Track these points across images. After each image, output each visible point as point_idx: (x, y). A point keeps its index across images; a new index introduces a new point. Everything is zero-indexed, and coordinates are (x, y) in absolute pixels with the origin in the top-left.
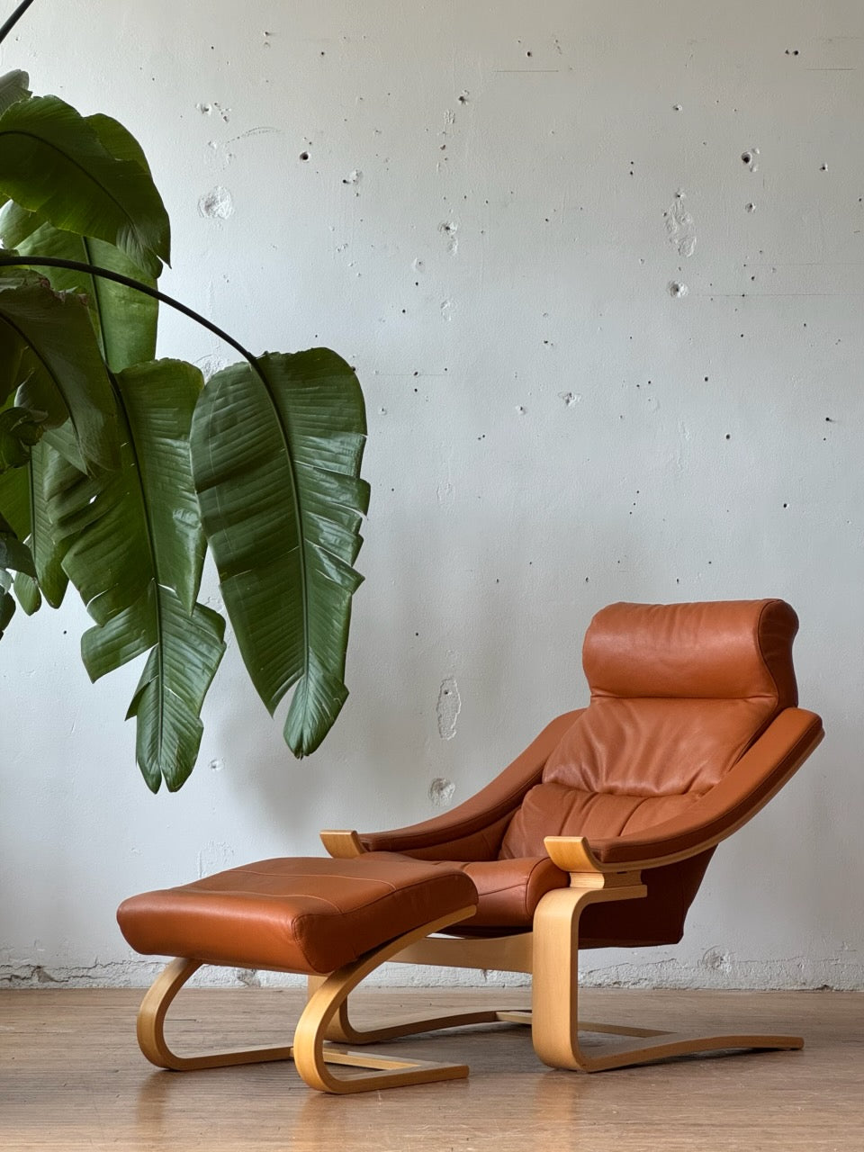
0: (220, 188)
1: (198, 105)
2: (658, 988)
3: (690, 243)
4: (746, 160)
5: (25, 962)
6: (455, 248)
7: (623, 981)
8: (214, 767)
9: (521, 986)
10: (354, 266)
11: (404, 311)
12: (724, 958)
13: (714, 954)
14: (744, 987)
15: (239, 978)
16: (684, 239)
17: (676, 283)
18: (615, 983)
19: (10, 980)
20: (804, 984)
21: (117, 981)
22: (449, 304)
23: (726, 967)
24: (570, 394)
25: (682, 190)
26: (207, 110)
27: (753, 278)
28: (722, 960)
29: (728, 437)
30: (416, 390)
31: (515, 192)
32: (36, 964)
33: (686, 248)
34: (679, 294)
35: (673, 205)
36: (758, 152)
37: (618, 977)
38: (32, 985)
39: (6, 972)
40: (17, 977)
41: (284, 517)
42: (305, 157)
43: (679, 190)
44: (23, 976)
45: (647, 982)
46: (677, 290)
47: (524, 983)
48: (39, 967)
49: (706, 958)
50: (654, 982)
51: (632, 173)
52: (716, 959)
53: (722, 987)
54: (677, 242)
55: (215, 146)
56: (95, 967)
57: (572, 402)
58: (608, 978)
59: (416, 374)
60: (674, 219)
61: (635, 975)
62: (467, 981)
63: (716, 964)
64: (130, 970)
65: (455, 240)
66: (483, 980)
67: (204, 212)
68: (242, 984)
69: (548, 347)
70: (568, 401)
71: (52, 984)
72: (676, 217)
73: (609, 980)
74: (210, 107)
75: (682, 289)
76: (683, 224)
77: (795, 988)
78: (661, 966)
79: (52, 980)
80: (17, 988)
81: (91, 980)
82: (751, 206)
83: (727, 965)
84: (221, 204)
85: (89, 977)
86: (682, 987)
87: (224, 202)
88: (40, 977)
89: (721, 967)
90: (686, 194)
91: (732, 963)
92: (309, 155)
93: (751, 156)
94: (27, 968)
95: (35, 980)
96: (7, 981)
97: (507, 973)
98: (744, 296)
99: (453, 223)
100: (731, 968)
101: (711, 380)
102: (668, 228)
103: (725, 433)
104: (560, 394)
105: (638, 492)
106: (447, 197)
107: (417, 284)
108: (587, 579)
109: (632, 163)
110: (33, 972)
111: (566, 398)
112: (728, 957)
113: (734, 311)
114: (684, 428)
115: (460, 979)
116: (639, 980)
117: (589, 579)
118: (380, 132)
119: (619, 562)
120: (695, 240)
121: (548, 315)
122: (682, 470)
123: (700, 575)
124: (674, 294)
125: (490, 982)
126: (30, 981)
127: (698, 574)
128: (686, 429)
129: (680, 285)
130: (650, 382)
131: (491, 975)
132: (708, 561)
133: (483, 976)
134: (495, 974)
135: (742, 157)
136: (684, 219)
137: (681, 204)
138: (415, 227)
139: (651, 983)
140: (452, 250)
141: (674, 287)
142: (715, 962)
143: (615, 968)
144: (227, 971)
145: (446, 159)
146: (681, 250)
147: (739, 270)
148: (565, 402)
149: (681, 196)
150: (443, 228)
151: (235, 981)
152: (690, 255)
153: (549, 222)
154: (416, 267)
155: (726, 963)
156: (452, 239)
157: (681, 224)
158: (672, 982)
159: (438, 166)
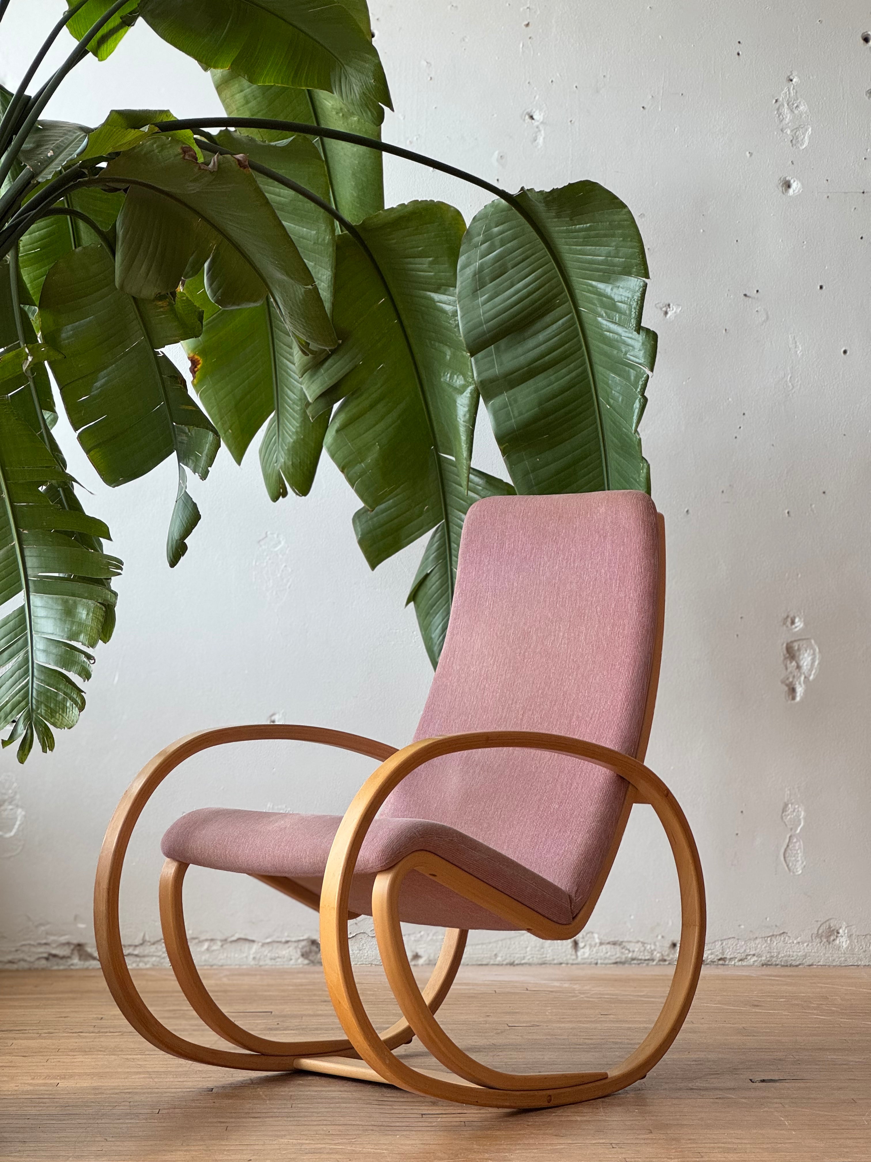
2: (767, 965)
3: (804, 134)
4: (866, 39)
5: (63, 939)
6: (540, 140)
7: (728, 957)
9: (616, 963)
12: (841, 931)
13: (830, 927)
14: (863, 963)
15: (303, 955)
16: (797, 129)
17: (787, 179)
18: (720, 960)
19: (47, 959)
23: (843, 941)
24: (669, 305)
25: (795, 73)
28: (838, 933)
29: (845, 352)
31: (608, 76)
32: (75, 941)
33: (800, 139)
34: (791, 191)
35: (786, 90)
37: (723, 953)
38: (72, 965)
39: (44, 951)
40: (55, 956)
41: (574, 374)
43: (792, 74)
44: (61, 955)
45: (755, 958)
46: (789, 186)
47: (618, 960)
48: (80, 945)
49: (820, 931)
50: (764, 958)
51: (738, 54)
52: (832, 933)
53: (838, 963)
54: (789, 132)
56: (141, 944)
57: (670, 313)
58: (712, 954)
60: (786, 105)
61: (742, 950)
62: (555, 957)
63: (832, 938)
65: (540, 131)
66: (574, 957)
68: (306, 962)
70: (666, 313)
71: (94, 964)
72: (788, 104)
73: (713, 956)
75: (794, 185)
76: (796, 112)
78: (771, 940)
79: (95, 958)
80: (55, 968)
81: (138, 959)
83: (843, 939)
85: (137, 956)
86: (794, 963)
88: (81, 956)
89: (837, 942)
90: (799, 77)
91: (850, 936)
94: (66, 947)
95: (75, 959)
96: (44, 962)
97: (601, 947)
98: (863, 193)
99: (537, 112)
100: (848, 942)
101: (826, 288)
102: (779, 116)
103: (841, 348)
104: (657, 305)
105: (744, 414)
106: (531, 81)
107: (498, 180)
108: (687, 511)
109: (739, 42)
110: (73, 950)
111: (664, 309)
112: (844, 931)
113: (853, 210)
114: (796, 343)
115: (548, 956)
116: (747, 955)
117: (690, 511)
118: (456, 7)
119: (723, 492)
120: (810, 130)
121: (644, 215)
122: (792, 389)
123: (813, 506)
124: (786, 190)
125: (582, 959)
126: (69, 960)
127: (811, 505)
128: (798, 344)
129: (792, 181)
130: (757, 291)
131: (582, 950)
132: (822, 491)
133: (574, 952)
134: (587, 950)
135: (862, 37)
136: (797, 106)
137: (794, 89)
138: (495, 116)
139: (760, 959)
140: (537, 141)
141: (785, 183)
142: (830, 936)
143: (720, 943)
144: (289, 947)
145: (530, 38)
146: (794, 142)
147: (858, 165)
148: (662, 314)
149: (794, 80)
150: (527, 117)
151: (299, 958)
152: (804, 147)
153: (647, 110)
154: (497, 160)
155: (842, 936)
156: (537, 130)
157: (793, 112)
158: (783, 957)
159: (521, 45)
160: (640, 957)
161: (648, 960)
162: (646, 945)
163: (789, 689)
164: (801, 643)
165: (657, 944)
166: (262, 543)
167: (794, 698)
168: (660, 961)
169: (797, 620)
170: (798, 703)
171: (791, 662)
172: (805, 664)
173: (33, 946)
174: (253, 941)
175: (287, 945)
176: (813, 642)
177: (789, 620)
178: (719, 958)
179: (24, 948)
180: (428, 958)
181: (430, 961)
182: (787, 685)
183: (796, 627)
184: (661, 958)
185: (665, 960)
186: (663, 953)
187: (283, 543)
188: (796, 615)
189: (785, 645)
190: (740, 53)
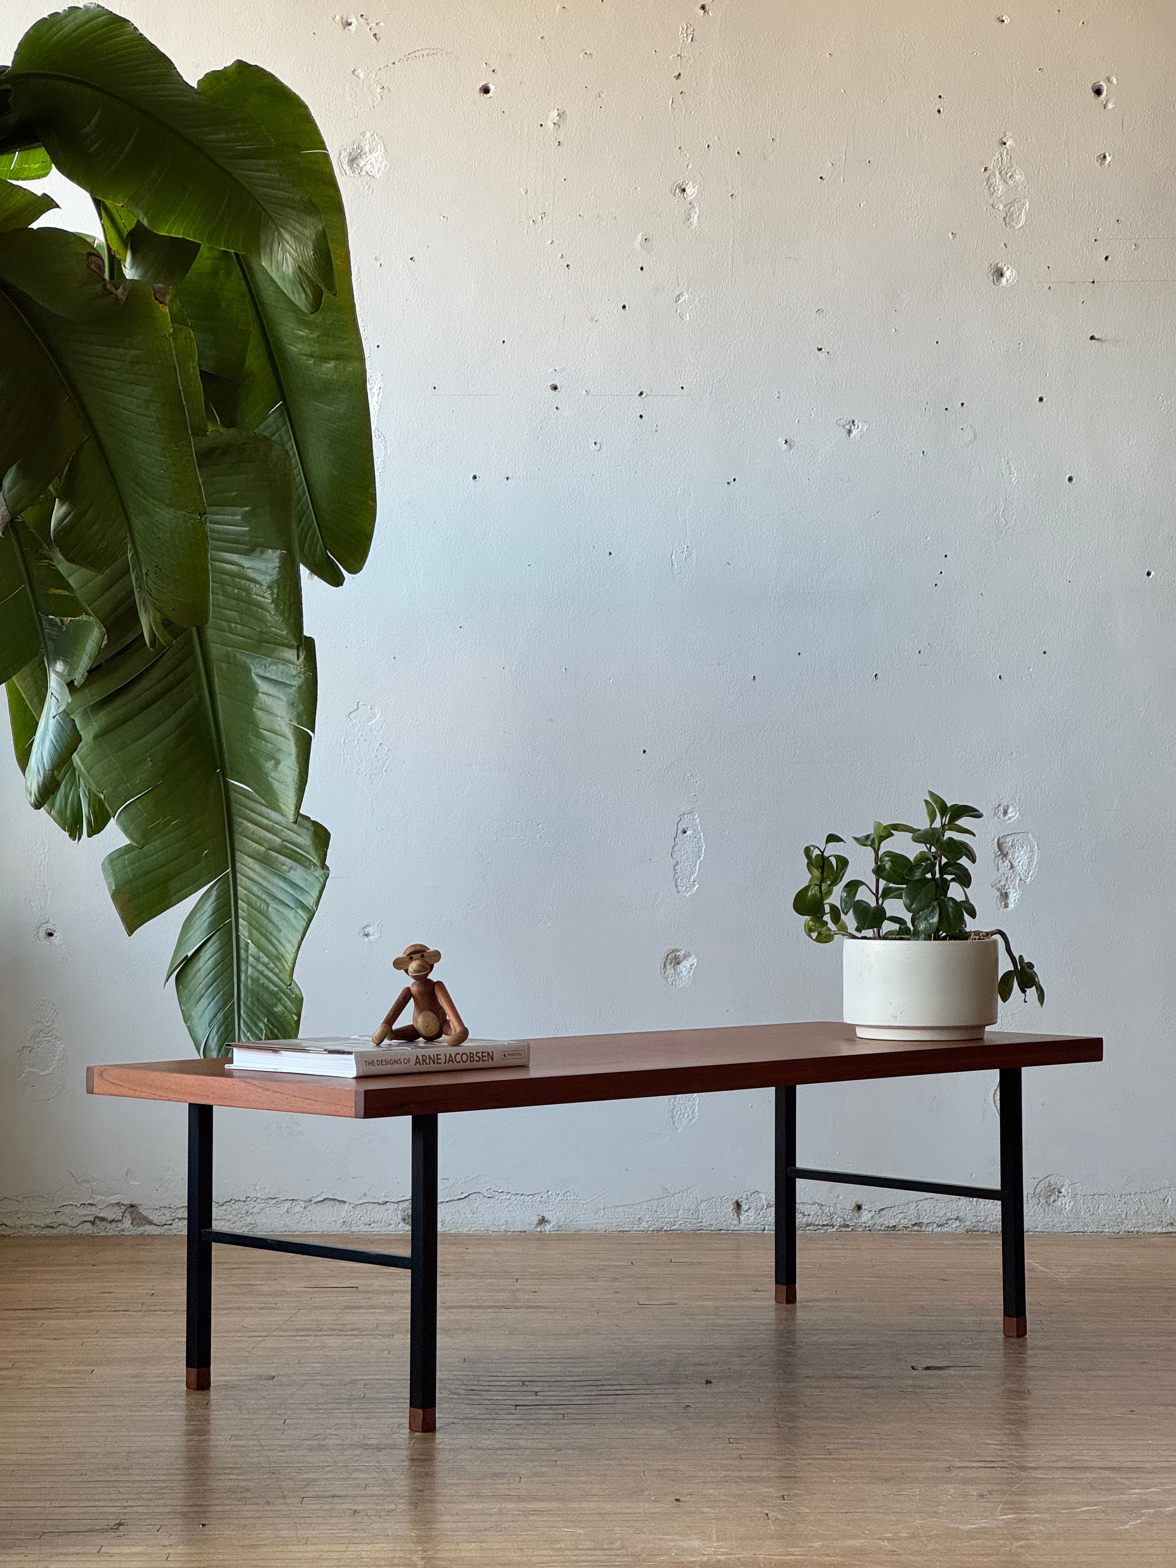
0: (368, 134)
1: (338, 18)
2: (972, 1231)
3: (1020, 210)
4: (1098, 92)
5: (113, 1199)
6: (695, 219)
7: (925, 1222)
8: (367, 935)
10: (555, 244)
11: (624, 307)
12: (1063, 1190)
13: (1050, 1186)
14: (1090, 1229)
16: (1011, 203)
17: (999, 265)
18: (914, 1225)
19: (93, 1223)
20: (1171, 1224)
21: (238, 1224)
22: (687, 297)
23: (1065, 1202)
24: (853, 422)
25: (1009, 134)
26: (350, 24)
27: (1107, 258)
28: (1060, 1192)
29: (1070, 479)
30: (641, 416)
31: (778, 139)
32: (127, 1202)
33: (1015, 216)
34: (1004, 280)
35: (997, 155)
36: (1115, 81)
37: (918, 1217)
38: (123, 1230)
39: (89, 1213)
40: (103, 1219)
42: (486, 90)
43: (1005, 134)
44: (110, 1218)
45: (957, 1223)
46: (1002, 275)
48: (132, 1206)
49: (1038, 1191)
50: (968, 1223)
51: (939, 111)
52: (1053, 1192)
53: (1059, 1230)
54: (1001, 207)
55: (362, 75)
57: (854, 432)
58: (905, 1218)
59: (641, 394)
60: (998, 174)
61: (941, 1213)
62: (712, 1222)
63: (1052, 1199)
64: (256, 1210)
65: (693, 207)
66: (735, 1222)
67: (346, 167)
69: (822, 355)
70: (850, 431)
71: (149, 1229)
72: (1000, 174)
73: (905, 1222)
74: (353, 20)
75: (1008, 273)
76: (1010, 182)
77: (1159, 1230)
79: (150, 1223)
80: (103, 1234)
82: (1105, 157)
84: (368, 159)
87: (374, 155)
88: (133, 1220)
89: (1059, 1203)
90: (1014, 140)
91: (1074, 1197)
92: (492, 88)
93: (1105, 88)
94: (116, 1209)
95: (127, 1223)
96: (88, 1225)
97: (768, 1210)
98: (1093, 282)
99: (690, 184)
100: (1072, 1203)
101: (1047, 401)
102: (989, 188)
103: (1066, 475)
104: (839, 421)
105: (946, 556)
106: (683, 146)
107: (642, 269)
108: (876, 675)
109: (940, 97)
110: (124, 1213)
111: (848, 427)
112: (1068, 1189)
113: (1080, 304)
114: (1010, 468)
115: (704, 1220)
116: (948, 1220)
117: (879, 676)
118: (590, 54)
119: (920, 652)
120: (1027, 205)
121: (822, 311)
122: (1006, 525)
123: (1031, 669)
124: (998, 280)
125: (746, 1224)
126: (119, 1224)
127: (1028, 668)
128: (1013, 469)
129: (1005, 269)
130: (962, 404)
131: (746, 1214)
132: (1042, 652)
133: (736, 1216)
134: (752, 1212)
135: (1092, 88)
136: (1011, 176)
137: (1007, 154)
138: (639, 189)
139: (963, 1225)
140: (691, 220)
141: (997, 271)
142: (1050, 1195)
143: (915, 1205)
144: (387, 1210)
145: (681, 93)
146: (1007, 219)
147: (1087, 247)
148: (846, 432)
149: (1008, 143)
150: (678, 191)
151: (399, 1223)
152: (1020, 226)
153: (825, 181)
154: (641, 244)
155: (1065, 1197)
156: (690, 206)
157: (1007, 183)
158: (992, 1222)
159: (671, 103)
160: (817, 1223)
161: (827, 1225)
162: (824, 1207)
163: (1001, 894)
164: (1016, 837)
165: (838, 1206)
166: (352, 716)
167: (1006, 906)
168: (840, 1226)
169: (1010, 811)
170: (1012, 911)
171: (1003, 862)
172: (1021, 863)
173: (76, 1206)
174: (345, 1202)
175: (384, 1207)
176: (1030, 835)
177: (1001, 808)
178: (913, 1223)
179: (65, 1210)
180: (558, 1223)
181: (560, 1226)
182: (998, 890)
183: (1010, 819)
184: (842, 1223)
185: (848, 1226)
186: (845, 1217)
187: (378, 716)
188: (1010, 803)
189: (996, 840)
190: (942, 110)
